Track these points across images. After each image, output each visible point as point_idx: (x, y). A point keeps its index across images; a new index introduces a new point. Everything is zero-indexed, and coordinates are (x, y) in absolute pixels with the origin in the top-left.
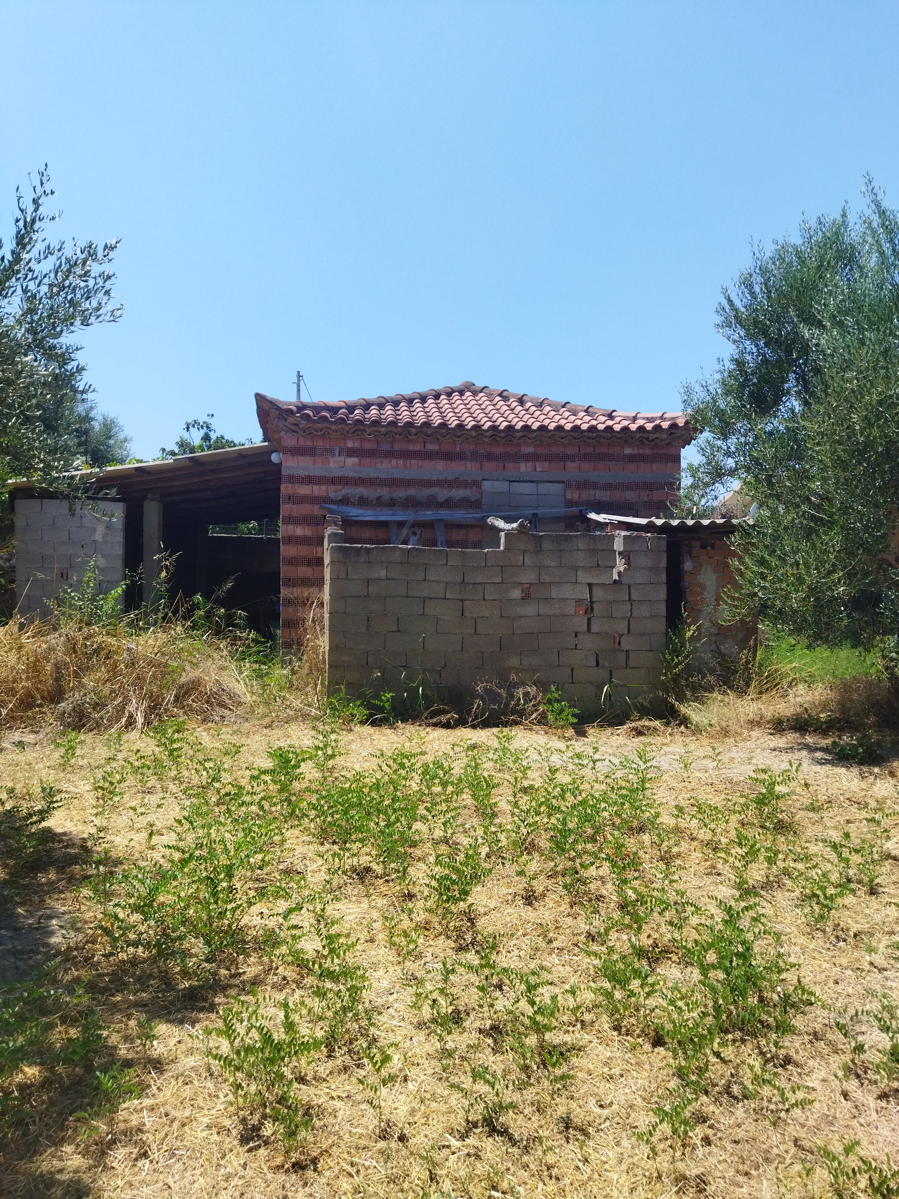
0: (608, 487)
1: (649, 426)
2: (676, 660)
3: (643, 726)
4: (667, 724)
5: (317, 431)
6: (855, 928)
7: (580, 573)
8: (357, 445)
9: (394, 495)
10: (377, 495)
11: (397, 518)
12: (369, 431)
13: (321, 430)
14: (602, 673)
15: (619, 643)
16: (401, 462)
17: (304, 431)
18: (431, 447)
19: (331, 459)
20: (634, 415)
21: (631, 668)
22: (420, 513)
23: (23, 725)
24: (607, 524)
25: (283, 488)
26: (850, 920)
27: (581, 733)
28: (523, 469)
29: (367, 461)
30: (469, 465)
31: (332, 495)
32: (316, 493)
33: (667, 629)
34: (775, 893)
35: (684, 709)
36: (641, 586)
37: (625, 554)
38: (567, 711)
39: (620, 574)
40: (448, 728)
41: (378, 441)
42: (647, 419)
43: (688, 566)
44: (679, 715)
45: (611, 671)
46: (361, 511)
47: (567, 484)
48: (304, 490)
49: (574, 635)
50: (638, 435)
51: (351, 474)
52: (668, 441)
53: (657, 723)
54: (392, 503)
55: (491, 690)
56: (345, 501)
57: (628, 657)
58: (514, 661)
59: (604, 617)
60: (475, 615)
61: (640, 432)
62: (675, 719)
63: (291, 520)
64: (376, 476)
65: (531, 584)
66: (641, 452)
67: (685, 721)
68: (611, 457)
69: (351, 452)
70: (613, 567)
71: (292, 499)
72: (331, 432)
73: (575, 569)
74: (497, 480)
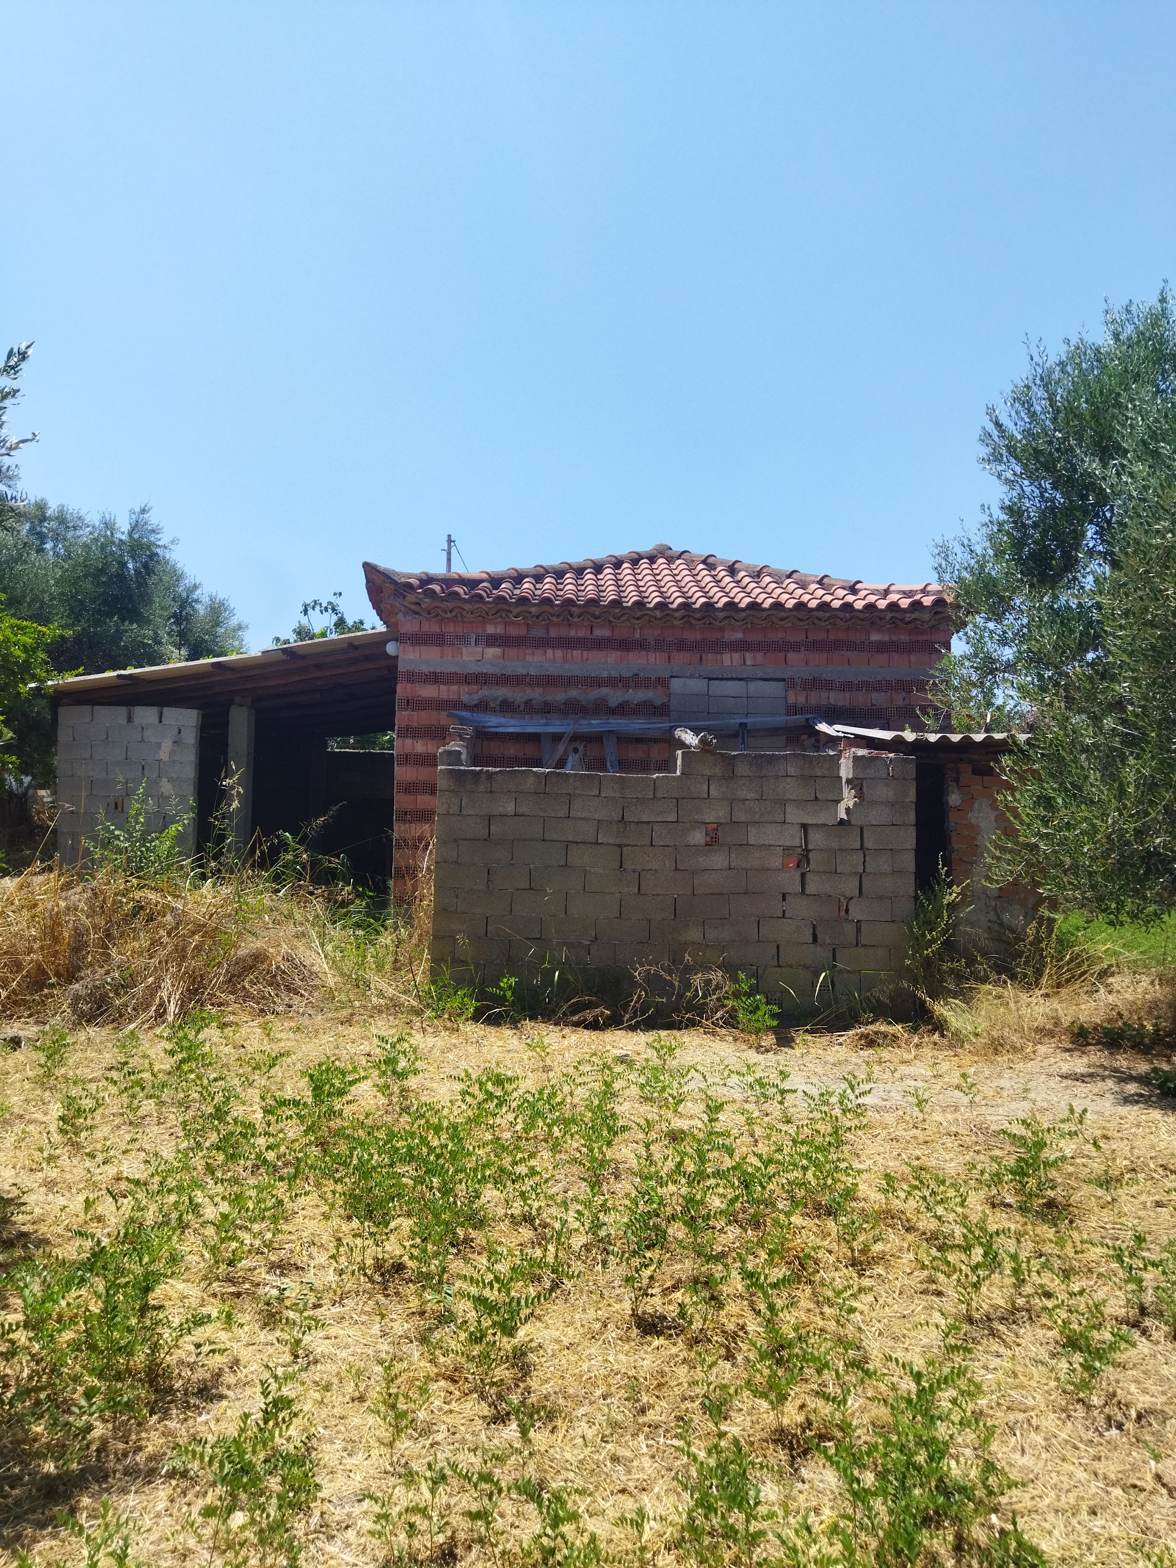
0: (846, 687)
1: (905, 603)
2: (929, 937)
3: (876, 1033)
4: (915, 1030)
5: (446, 612)
6: (1143, 1401)
7: (790, 809)
8: (500, 630)
9: (549, 698)
10: (526, 698)
11: (550, 729)
12: (516, 611)
13: (451, 611)
14: (821, 953)
15: (847, 911)
16: (559, 653)
17: (429, 612)
18: (601, 632)
19: (464, 650)
20: (885, 587)
21: (864, 946)
22: (584, 722)
23: (26, 1014)
24: (839, 739)
25: (399, 688)
26: (1133, 1388)
27: (785, 1041)
28: (727, 662)
29: (513, 652)
30: (652, 656)
31: (465, 698)
32: (444, 696)
33: (916, 891)
34: (1022, 1331)
35: (940, 1009)
36: (879, 829)
37: (856, 782)
38: (764, 1008)
39: (848, 810)
40: (595, 1030)
41: (528, 625)
42: (904, 592)
43: (954, 799)
44: (932, 1017)
45: (834, 950)
46: (502, 720)
47: (789, 683)
48: (428, 691)
49: (780, 897)
50: (889, 615)
51: (490, 670)
52: (933, 622)
53: (897, 1029)
54: (547, 709)
55: (657, 976)
56: (483, 706)
57: (859, 930)
58: (694, 934)
59: (825, 873)
60: (639, 868)
61: (892, 611)
62: (927, 1023)
63: (408, 732)
64: (525, 673)
65: (719, 824)
66: (894, 638)
67: (939, 1026)
68: (852, 646)
69: (492, 641)
70: (838, 802)
71: (412, 704)
72: (464, 613)
73: (783, 803)
74: (691, 677)
